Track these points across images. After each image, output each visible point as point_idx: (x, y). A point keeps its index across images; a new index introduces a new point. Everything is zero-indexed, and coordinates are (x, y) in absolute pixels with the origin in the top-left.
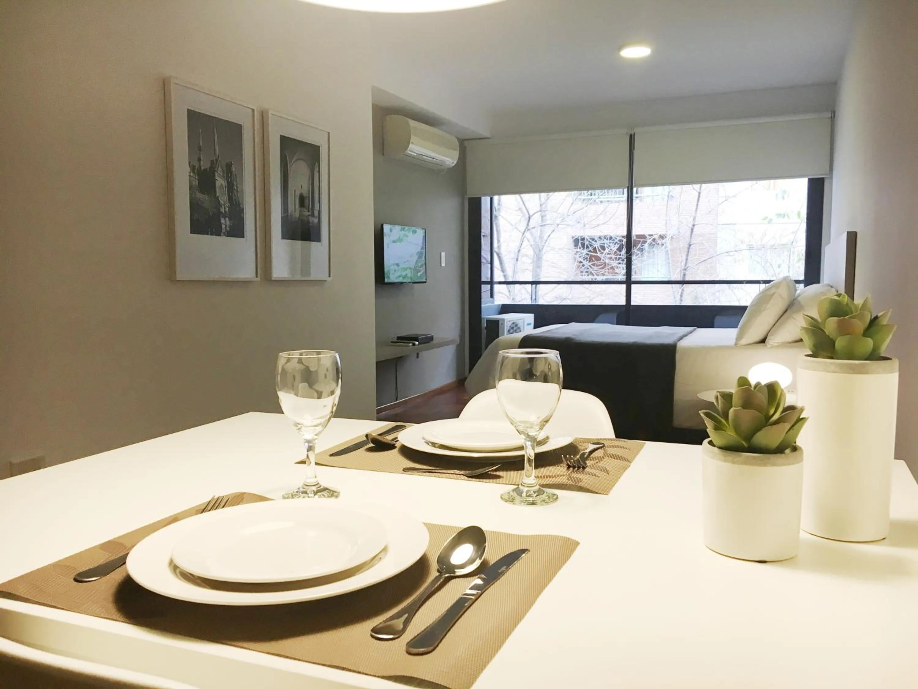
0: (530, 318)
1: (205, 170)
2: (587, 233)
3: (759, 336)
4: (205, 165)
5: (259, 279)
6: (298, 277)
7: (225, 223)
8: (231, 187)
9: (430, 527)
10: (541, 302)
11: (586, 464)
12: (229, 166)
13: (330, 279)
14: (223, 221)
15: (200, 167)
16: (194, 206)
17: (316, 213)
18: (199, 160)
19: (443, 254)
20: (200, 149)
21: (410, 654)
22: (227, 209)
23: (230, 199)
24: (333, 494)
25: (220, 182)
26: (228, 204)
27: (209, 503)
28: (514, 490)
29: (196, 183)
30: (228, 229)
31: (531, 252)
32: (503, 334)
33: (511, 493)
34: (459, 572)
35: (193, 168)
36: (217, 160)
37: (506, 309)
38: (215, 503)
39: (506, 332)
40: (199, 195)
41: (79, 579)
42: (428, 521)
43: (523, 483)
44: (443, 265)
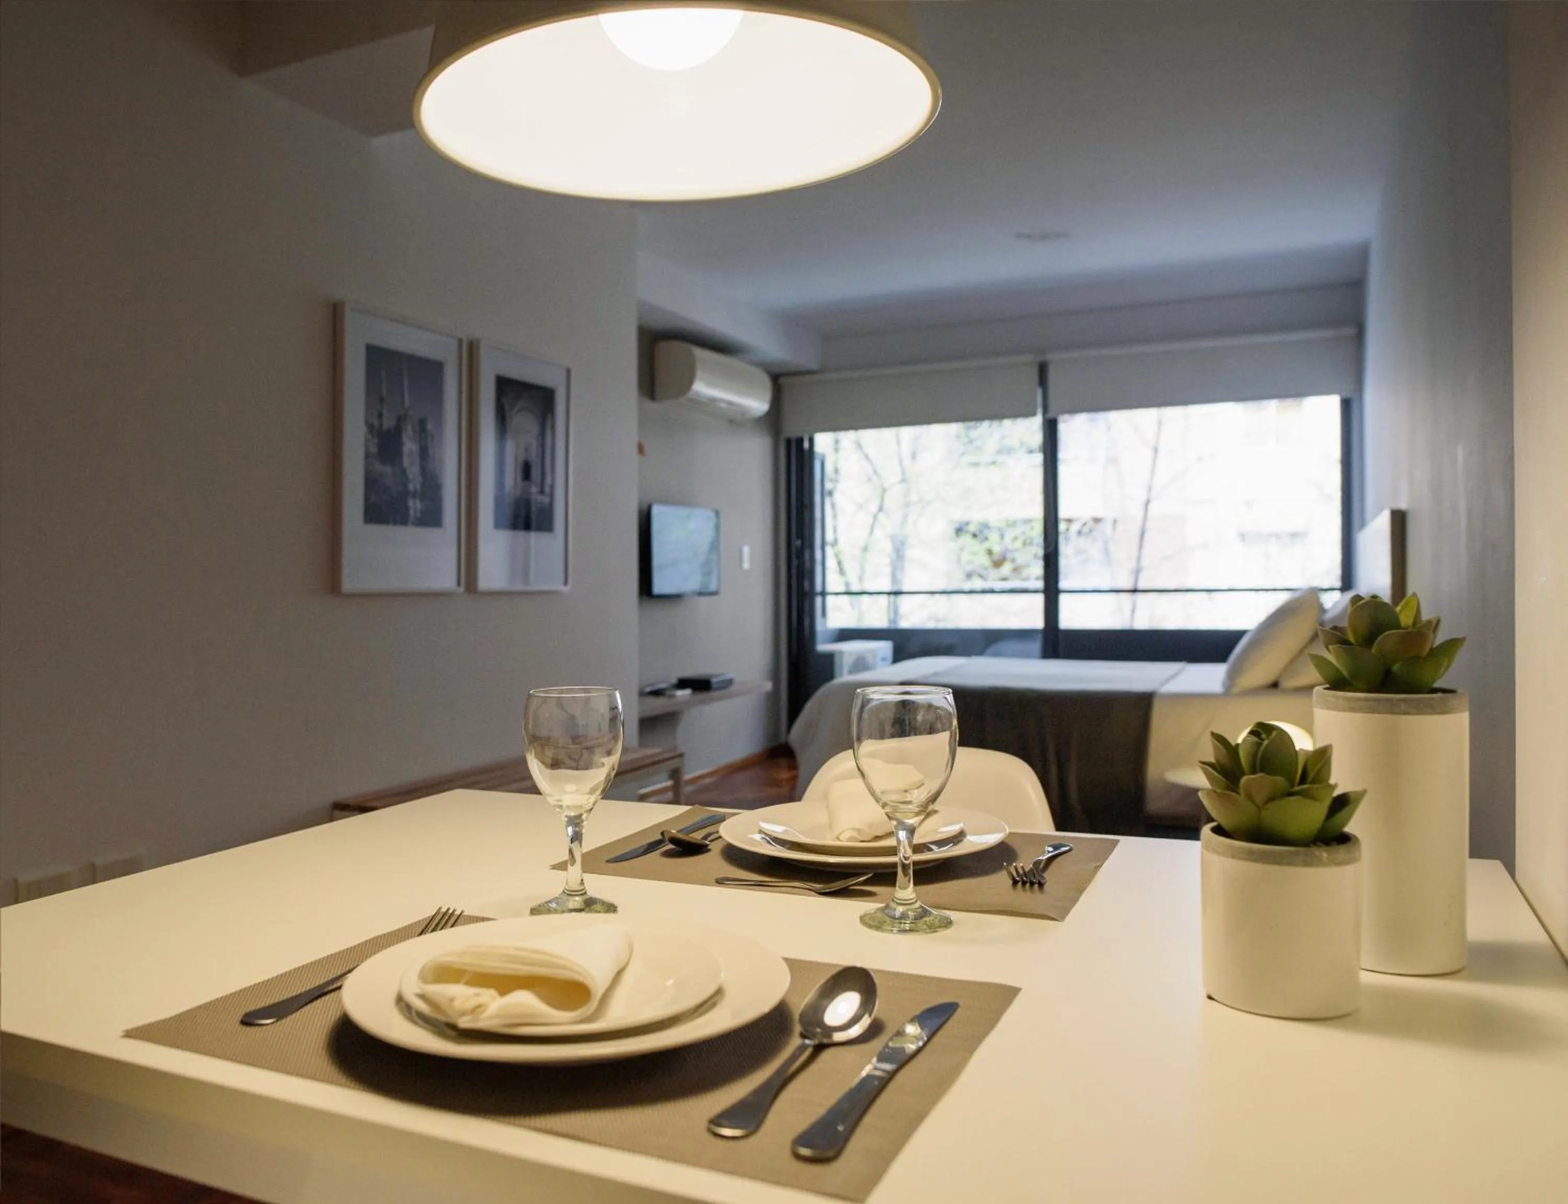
0: (884, 647)
1: (388, 431)
2: (976, 516)
3: (1269, 678)
4: (388, 422)
5: (462, 589)
6: (520, 587)
7: (415, 506)
8: (424, 453)
9: (793, 965)
10: (905, 624)
11: (1043, 877)
12: (422, 423)
13: (566, 589)
14: (411, 503)
15: (381, 425)
16: (371, 483)
17: (547, 490)
18: (380, 415)
19: (746, 550)
20: (382, 400)
21: (798, 1157)
22: (418, 487)
23: (424, 471)
24: (611, 908)
25: (410, 446)
26: (420, 479)
27: (432, 919)
28: (882, 910)
29: (374, 449)
30: (418, 515)
31: (888, 546)
32: (841, 675)
33: (879, 914)
34: (838, 1037)
35: (370, 427)
36: (405, 415)
37: (846, 635)
38: (442, 918)
39: (846, 669)
40: (379, 467)
41: (250, 1020)
42: (786, 956)
43: (896, 898)
44: (746, 565)
